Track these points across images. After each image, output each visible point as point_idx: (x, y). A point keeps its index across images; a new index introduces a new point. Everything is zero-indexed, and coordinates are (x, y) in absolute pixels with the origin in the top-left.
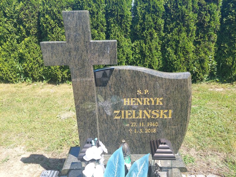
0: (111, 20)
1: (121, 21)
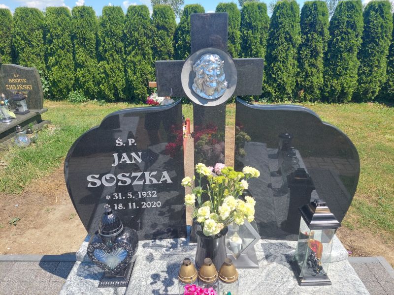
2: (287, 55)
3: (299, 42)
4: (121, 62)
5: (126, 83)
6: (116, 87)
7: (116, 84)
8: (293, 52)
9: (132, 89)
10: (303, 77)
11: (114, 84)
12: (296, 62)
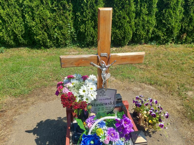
4: (18, 7)
5: (26, 29)
6: (15, 33)
7: (14, 30)
9: (32, 35)
11: (13, 31)
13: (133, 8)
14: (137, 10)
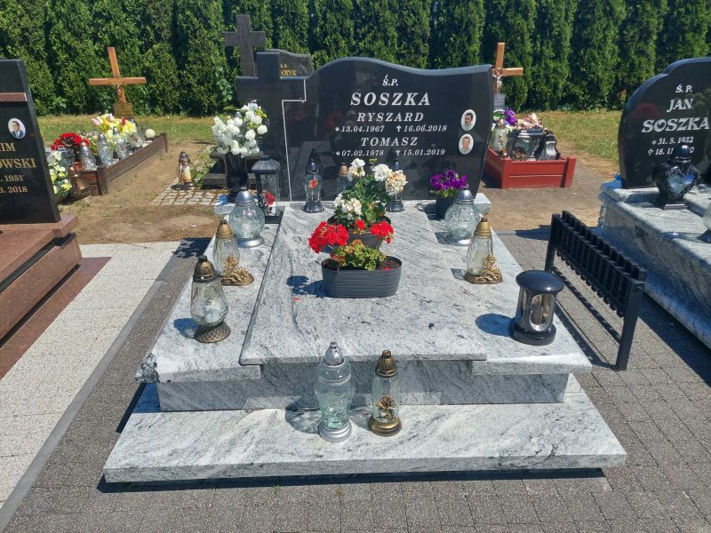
0: (279, 19)
1: (294, 21)
2: (605, 37)
3: (623, 17)
8: (613, 32)
10: (625, 71)
12: (616, 48)
13: (529, 47)
14: (535, 51)
